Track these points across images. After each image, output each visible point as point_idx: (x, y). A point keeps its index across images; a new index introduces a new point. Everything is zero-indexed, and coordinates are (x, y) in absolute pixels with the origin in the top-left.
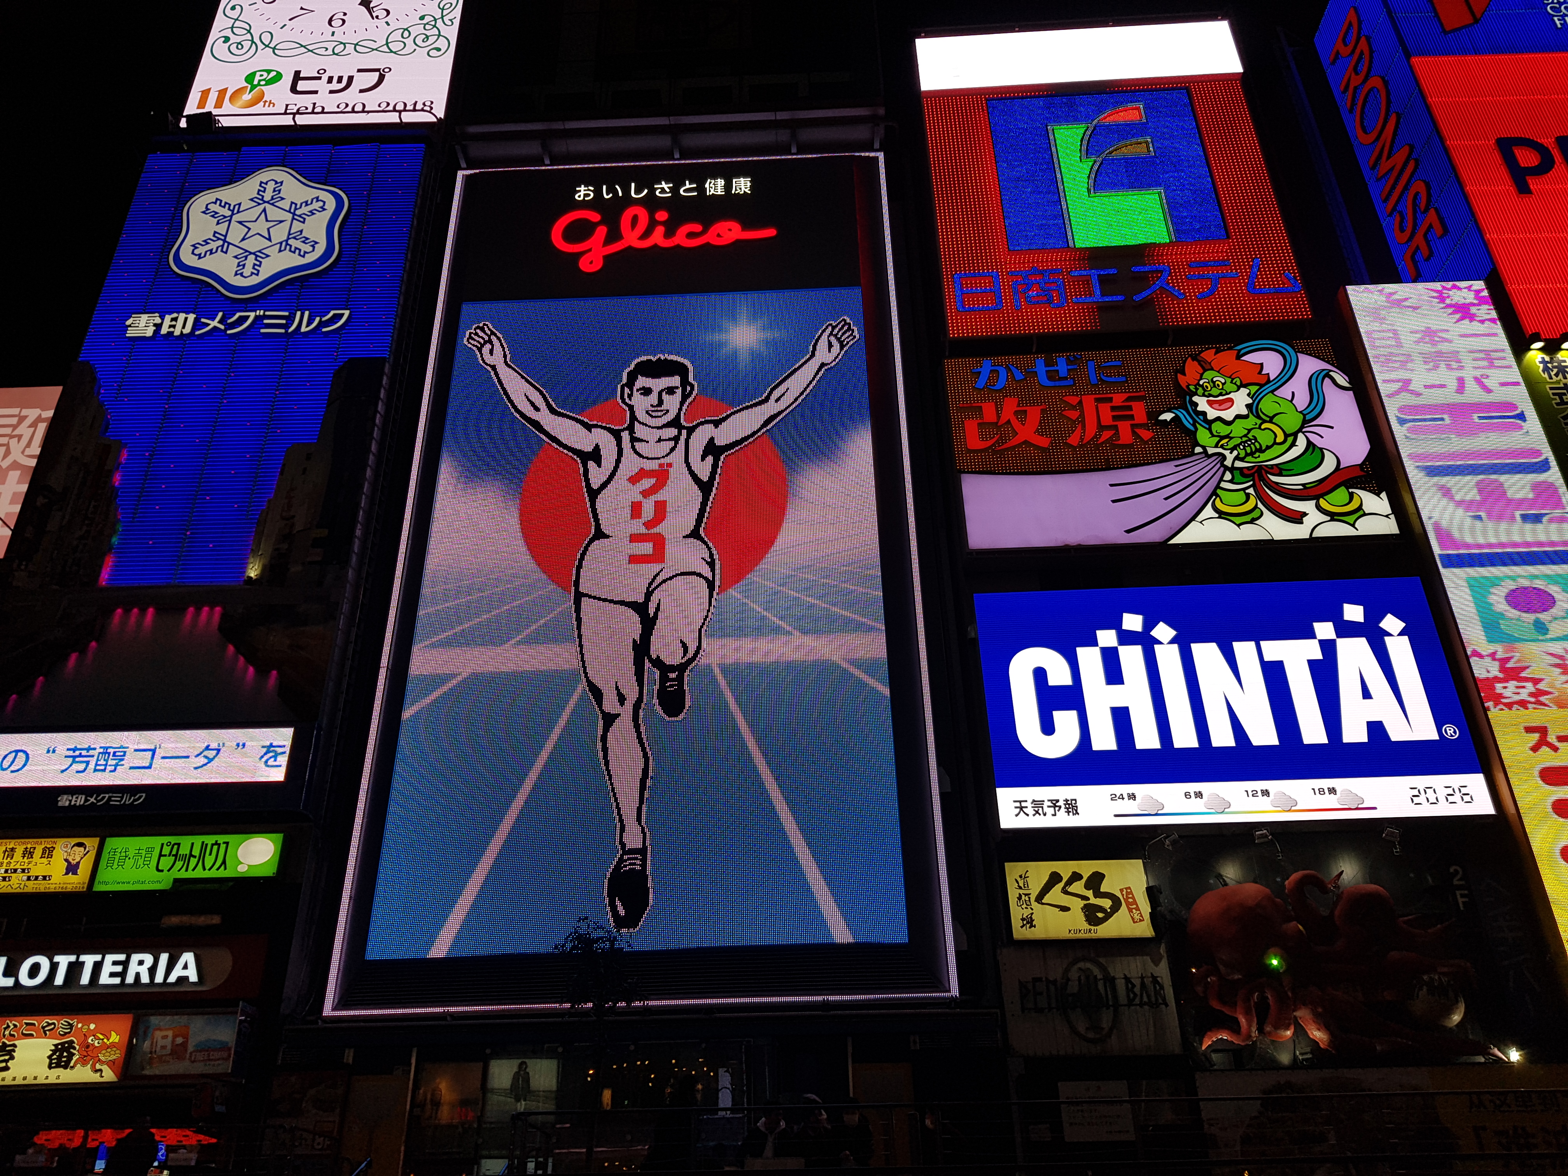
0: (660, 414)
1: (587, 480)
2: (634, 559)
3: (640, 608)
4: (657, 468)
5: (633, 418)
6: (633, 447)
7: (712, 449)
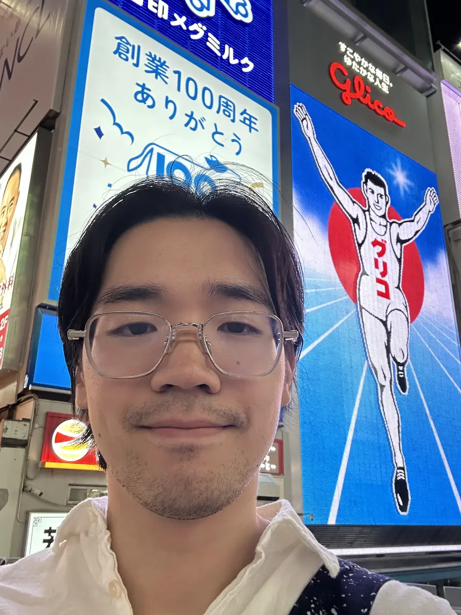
0: (379, 208)
1: (356, 236)
2: (380, 294)
3: (385, 323)
4: (380, 241)
5: (369, 206)
6: (371, 223)
7: (399, 240)
